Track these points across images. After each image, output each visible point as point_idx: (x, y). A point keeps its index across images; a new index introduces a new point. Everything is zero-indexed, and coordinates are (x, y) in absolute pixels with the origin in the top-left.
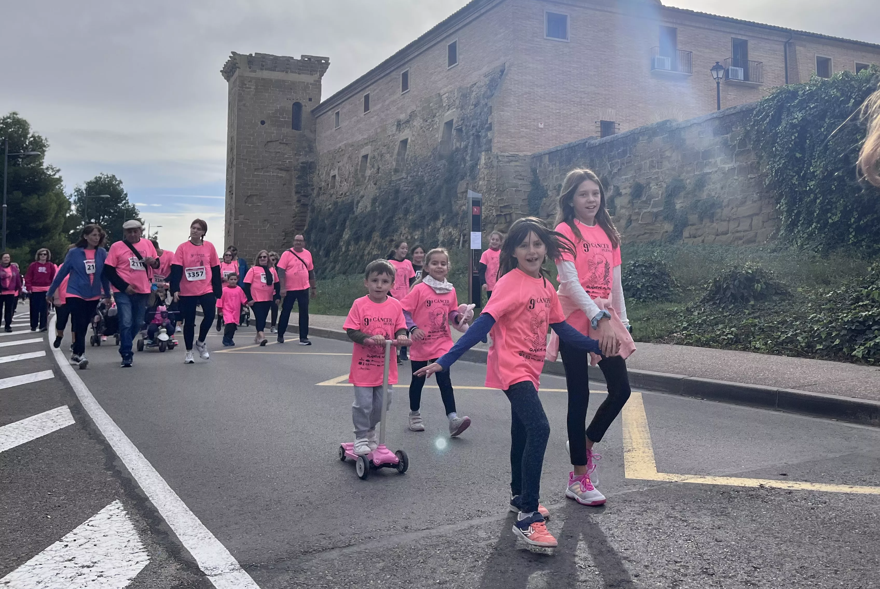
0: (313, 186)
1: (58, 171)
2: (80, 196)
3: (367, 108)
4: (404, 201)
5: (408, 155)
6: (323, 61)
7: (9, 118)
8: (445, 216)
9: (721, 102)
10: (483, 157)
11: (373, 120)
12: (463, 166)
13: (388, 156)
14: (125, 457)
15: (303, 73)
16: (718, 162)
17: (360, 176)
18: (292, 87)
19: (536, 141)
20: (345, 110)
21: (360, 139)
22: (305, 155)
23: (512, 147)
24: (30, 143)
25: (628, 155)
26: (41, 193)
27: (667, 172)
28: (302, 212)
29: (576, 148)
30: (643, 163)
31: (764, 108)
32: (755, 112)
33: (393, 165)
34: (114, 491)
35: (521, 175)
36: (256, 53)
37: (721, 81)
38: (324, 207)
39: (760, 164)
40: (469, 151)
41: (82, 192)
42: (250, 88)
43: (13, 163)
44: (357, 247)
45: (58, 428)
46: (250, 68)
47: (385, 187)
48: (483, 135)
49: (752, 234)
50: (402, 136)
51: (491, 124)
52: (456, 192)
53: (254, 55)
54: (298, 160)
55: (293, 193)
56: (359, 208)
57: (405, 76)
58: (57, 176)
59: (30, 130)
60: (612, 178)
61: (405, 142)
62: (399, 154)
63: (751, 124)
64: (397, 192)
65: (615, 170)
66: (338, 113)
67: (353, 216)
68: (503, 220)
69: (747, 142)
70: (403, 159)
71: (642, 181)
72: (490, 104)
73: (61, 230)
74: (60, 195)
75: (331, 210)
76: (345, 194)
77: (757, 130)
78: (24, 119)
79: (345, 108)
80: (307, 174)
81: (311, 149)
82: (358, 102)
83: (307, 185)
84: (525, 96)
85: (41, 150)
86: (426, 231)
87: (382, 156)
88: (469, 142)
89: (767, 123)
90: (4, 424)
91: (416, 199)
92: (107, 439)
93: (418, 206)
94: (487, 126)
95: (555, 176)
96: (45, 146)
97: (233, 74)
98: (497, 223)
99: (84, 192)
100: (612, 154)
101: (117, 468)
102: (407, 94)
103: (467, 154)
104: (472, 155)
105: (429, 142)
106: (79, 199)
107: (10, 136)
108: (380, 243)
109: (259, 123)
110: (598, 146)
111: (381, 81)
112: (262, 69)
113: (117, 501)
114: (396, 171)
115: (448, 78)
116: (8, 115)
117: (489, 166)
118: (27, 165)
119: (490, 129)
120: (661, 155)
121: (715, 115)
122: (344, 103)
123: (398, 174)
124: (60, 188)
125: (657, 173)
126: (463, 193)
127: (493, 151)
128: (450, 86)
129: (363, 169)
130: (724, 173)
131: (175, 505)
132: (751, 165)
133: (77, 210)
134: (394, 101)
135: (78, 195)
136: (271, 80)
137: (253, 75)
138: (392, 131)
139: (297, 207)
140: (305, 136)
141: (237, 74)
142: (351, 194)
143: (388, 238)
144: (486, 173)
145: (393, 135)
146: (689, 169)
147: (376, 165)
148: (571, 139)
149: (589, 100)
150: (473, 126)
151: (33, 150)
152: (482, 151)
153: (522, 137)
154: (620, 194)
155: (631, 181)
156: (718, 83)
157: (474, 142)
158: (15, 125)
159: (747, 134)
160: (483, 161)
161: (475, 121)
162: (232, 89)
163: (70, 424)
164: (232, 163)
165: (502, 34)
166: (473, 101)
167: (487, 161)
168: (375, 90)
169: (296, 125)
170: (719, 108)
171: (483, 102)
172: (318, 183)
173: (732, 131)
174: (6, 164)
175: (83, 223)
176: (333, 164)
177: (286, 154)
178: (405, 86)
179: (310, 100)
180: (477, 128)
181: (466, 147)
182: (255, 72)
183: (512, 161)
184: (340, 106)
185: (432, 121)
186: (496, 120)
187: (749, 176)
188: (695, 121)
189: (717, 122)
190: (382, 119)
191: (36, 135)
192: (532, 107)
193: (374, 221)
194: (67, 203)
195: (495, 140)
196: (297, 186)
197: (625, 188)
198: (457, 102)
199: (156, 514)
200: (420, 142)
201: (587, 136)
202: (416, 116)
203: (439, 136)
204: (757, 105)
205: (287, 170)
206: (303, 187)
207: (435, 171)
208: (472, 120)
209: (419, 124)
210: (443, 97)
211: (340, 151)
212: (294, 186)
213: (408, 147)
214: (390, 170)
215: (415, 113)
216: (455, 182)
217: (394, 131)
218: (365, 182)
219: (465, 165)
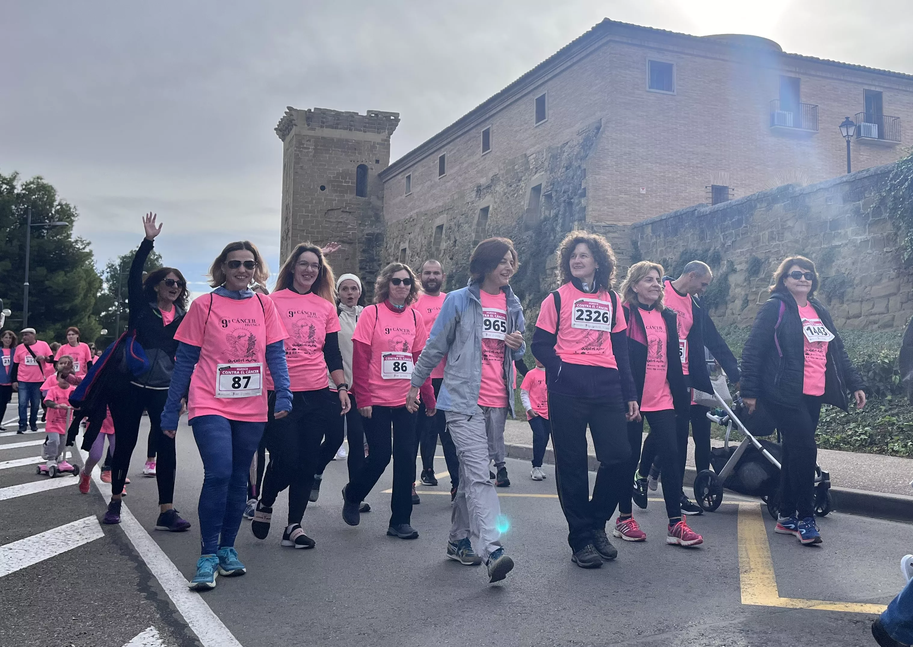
0: (379, 261)
1: (89, 244)
2: (113, 273)
3: (442, 171)
5: (489, 225)
6: (392, 118)
7: (32, 183)
8: (532, 296)
9: (852, 163)
11: (449, 184)
12: (552, 238)
13: (466, 227)
14: (161, 576)
15: (369, 131)
16: (849, 233)
17: (433, 249)
18: (356, 147)
19: (637, 208)
20: (417, 174)
21: (434, 207)
22: (371, 226)
23: (608, 215)
24: (57, 212)
25: (744, 225)
26: (68, 269)
27: (789, 245)
29: (684, 216)
30: (761, 234)
31: (901, 170)
32: (891, 176)
33: (472, 237)
34: (148, 616)
35: (619, 249)
36: (315, 109)
37: (852, 140)
39: (898, 236)
40: (560, 221)
41: (116, 268)
42: (309, 148)
43: (36, 234)
45: (85, 542)
46: (308, 125)
47: (463, 262)
48: (576, 201)
49: (887, 318)
50: (483, 204)
51: (585, 189)
52: (545, 267)
53: (312, 111)
54: (363, 230)
57: (486, 134)
58: (87, 250)
59: (56, 196)
60: (725, 252)
61: (485, 210)
62: (479, 224)
63: (887, 189)
65: (729, 243)
66: (409, 177)
69: (882, 210)
70: (484, 230)
71: (760, 255)
72: (584, 166)
73: (91, 312)
74: (90, 271)
77: (894, 197)
78: (50, 184)
79: (417, 172)
80: (373, 247)
81: (378, 218)
82: (432, 164)
83: (372, 260)
84: (625, 157)
85: (68, 220)
87: (459, 226)
88: (559, 211)
89: (906, 188)
90: (23, 537)
92: (141, 555)
94: (580, 192)
95: (659, 250)
96: (73, 216)
97: (289, 132)
99: (118, 269)
100: (726, 223)
101: (153, 589)
102: (488, 155)
103: (557, 225)
104: (563, 225)
105: (513, 210)
106: (111, 276)
107: (34, 204)
109: (319, 188)
110: (710, 214)
111: (459, 139)
112: (322, 127)
113: (152, 627)
115: (535, 136)
116: (32, 180)
118: (53, 237)
119: (583, 195)
120: (782, 225)
121: (845, 179)
122: (416, 166)
124: (90, 264)
125: (777, 246)
126: (553, 268)
127: (587, 220)
128: (538, 146)
129: (438, 242)
130: (855, 246)
131: (219, 633)
132: (887, 236)
133: (110, 289)
134: (473, 163)
135: (111, 271)
136: (332, 139)
137: (311, 133)
138: (471, 198)
140: (370, 203)
141: (293, 133)
145: (473, 202)
146: (815, 241)
147: (452, 236)
148: (677, 207)
149: (698, 161)
150: (564, 192)
151: (60, 220)
152: (575, 221)
153: (621, 204)
154: (734, 271)
155: (748, 255)
156: (848, 142)
157: (565, 210)
158: (39, 191)
159: (883, 201)
161: (567, 186)
162: (288, 149)
163: (98, 537)
164: (287, 235)
165: (599, 86)
166: (564, 163)
168: (452, 150)
169: (361, 191)
170: (849, 171)
171: (575, 164)
172: (386, 258)
173: (865, 198)
174: (29, 235)
175: (116, 303)
176: (403, 236)
177: (348, 224)
178: (486, 146)
179: (377, 162)
180: (569, 193)
181: (556, 216)
182: (314, 129)
183: (609, 232)
184: (411, 169)
185: (517, 186)
186: (591, 184)
187: (885, 250)
188: (822, 186)
189: (847, 188)
190: (460, 184)
191: (64, 203)
192: (632, 169)
194: (98, 281)
195: (590, 208)
196: (361, 261)
197: (740, 263)
198: (546, 164)
199: (196, 643)
200: (503, 210)
201: (697, 203)
202: (498, 179)
203: (525, 204)
204: (894, 167)
205: (350, 243)
206: (368, 262)
207: (520, 243)
208: (563, 185)
209: (502, 189)
210: (530, 158)
211: (412, 221)
212: (357, 261)
213: (489, 215)
214: (469, 242)
215: (498, 176)
216: (543, 256)
217: (474, 197)
218: (441, 255)
219: (555, 237)
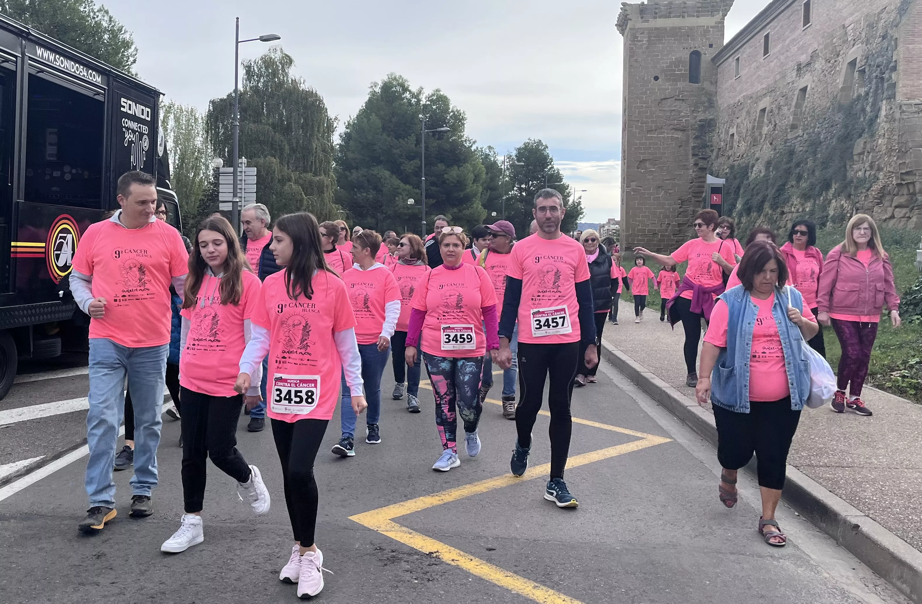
0: (712, 146)
3: (766, 51)
4: (798, 165)
5: (806, 107)
8: (838, 184)
10: (884, 108)
11: (772, 64)
12: (862, 119)
13: (785, 109)
15: (701, 15)
17: (757, 134)
18: (689, 33)
20: (745, 56)
21: (759, 89)
22: (704, 111)
28: (700, 177)
33: (789, 121)
38: (721, 171)
40: (871, 100)
42: (643, 41)
44: (749, 218)
46: (642, 18)
47: (780, 147)
48: (888, 76)
50: (801, 84)
52: (852, 153)
54: (696, 117)
55: (690, 156)
56: (754, 172)
61: (804, 90)
62: (798, 105)
64: (792, 153)
66: (738, 59)
67: (748, 182)
68: (905, 191)
70: (801, 112)
72: (897, 35)
75: (728, 175)
76: (743, 156)
79: (745, 53)
80: (706, 133)
81: (711, 104)
82: (758, 44)
83: (705, 146)
86: (817, 202)
87: (779, 108)
88: (871, 88)
91: (810, 163)
93: (811, 172)
97: (626, 26)
98: (897, 195)
102: (808, 30)
103: (867, 104)
104: (874, 104)
105: (829, 89)
108: (771, 215)
109: (653, 79)
111: (782, 15)
112: (655, 18)
114: (794, 127)
115: (854, 4)
117: (891, 119)
119: (894, 69)
122: (744, 47)
123: (795, 131)
126: (860, 154)
127: (897, 98)
128: (856, 14)
129: (760, 127)
134: (794, 40)
136: (665, 29)
137: (645, 25)
138: (792, 77)
139: (694, 172)
140: (704, 89)
141: (629, 27)
142: (747, 156)
143: (779, 210)
144: (886, 129)
145: (793, 83)
147: (773, 120)
150: (877, 67)
152: (884, 99)
157: (877, 87)
160: (883, 113)
162: (626, 44)
166: (880, 32)
167: (888, 112)
168: (775, 28)
169: (694, 77)
171: (890, 33)
172: (718, 143)
176: (732, 120)
177: (681, 112)
178: (807, 20)
179: (711, 45)
180: (882, 67)
181: (867, 94)
182: (647, 21)
184: (740, 51)
185: (835, 61)
186: (902, 56)
190: (782, 63)
193: (767, 189)
195: (900, 84)
196: (694, 148)
198: (863, 35)
200: (820, 90)
202: (818, 56)
203: (840, 81)
205: (683, 130)
206: (701, 148)
207: (832, 126)
208: (878, 57)
209: (821, 66)
210: (848, 28)
211: (739, 105)
212: (690, 148)
213: (807, 96)
214: (787, 125)
215: (817, 52)
216: (851, 140)
217: (794, 76)
218: (762, 141)
219: (865, 118)
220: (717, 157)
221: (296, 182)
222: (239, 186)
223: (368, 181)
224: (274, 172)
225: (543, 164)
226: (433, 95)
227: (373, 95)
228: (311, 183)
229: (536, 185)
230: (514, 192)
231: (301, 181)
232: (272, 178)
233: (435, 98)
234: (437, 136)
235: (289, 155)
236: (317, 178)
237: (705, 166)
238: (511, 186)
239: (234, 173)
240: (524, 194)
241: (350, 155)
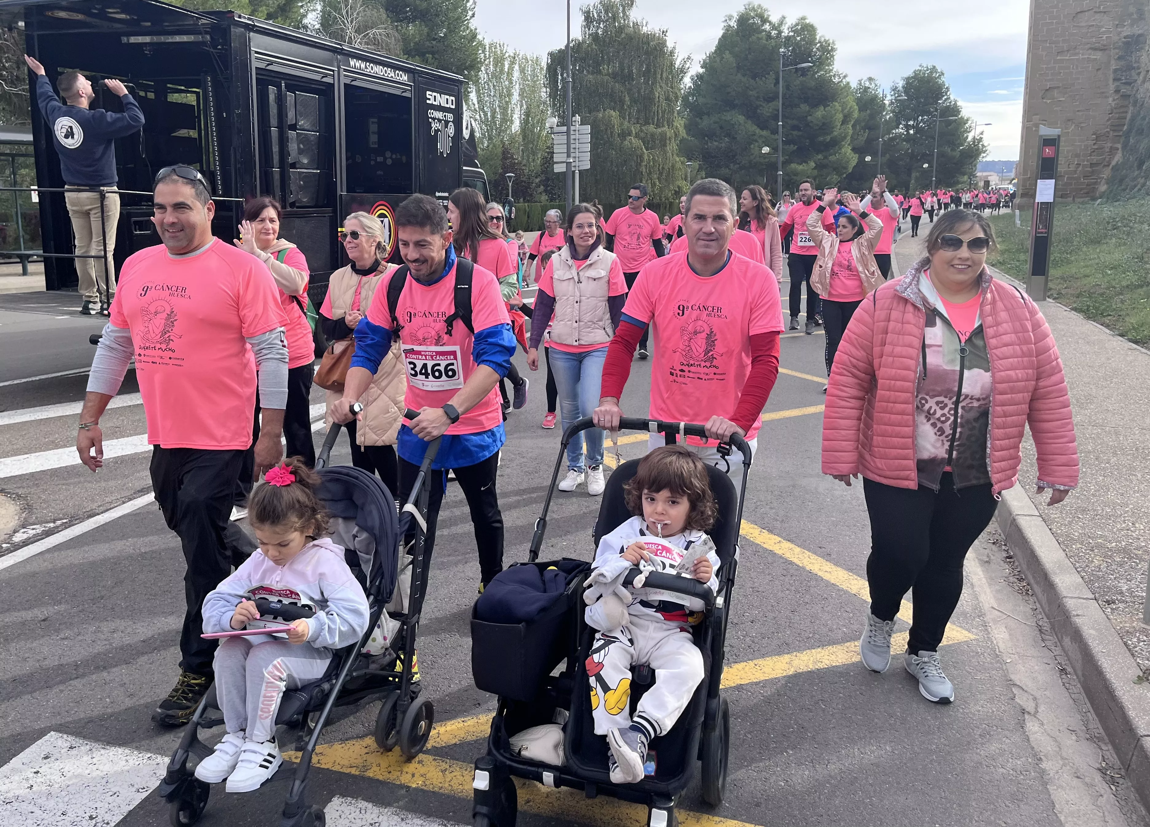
0: (1138, 68)
22: (1132, 25)
28: (1122, 107)
54: (1120, 33)
55: (1111, 81)
80: (1132, 52)
81: (1141, 15)
83: (1130, 68)
139: (1114, 100)
172: (1146, 64)
177: (1102, 27)
196: (1115, 71)
205: (1103, 49)
206: (1125, 71)
212: (1111, 71)
220: (1144, 82)
221: (637, 136)
222: (572, 146)
223: (721, 128)
224: (614, 126)
225: (938, 94)
226: (797, 24)
227: (727, 30)
228: (653, 135)
229: (927, 121)
230: (901, 130)
231: (642, 135)
232: (612, 133)
233: (799, 27)
234: (800, 73)
235: (630, 107)
236: (659, 130)
237: (1128, 93)
238: (894, 124)
239: (568, 133)
240: (911, 132)
241: (701, 100)
